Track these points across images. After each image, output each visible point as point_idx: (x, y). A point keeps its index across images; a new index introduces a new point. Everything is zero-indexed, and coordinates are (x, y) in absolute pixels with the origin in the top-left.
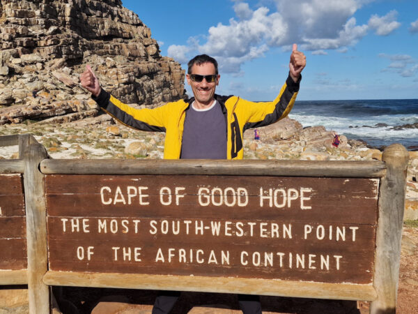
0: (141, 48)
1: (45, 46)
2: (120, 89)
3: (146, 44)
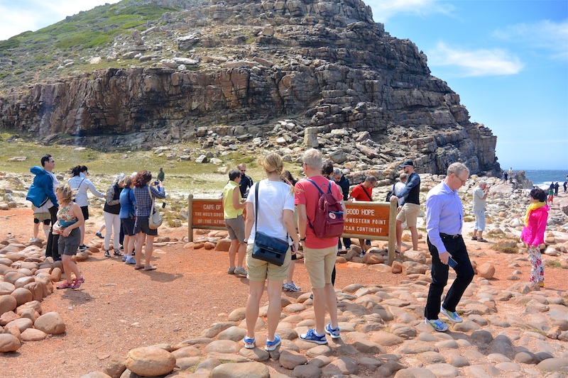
0: (447, 116)
1: (353, 120)
2: (418, 159)
3: (454, 111)
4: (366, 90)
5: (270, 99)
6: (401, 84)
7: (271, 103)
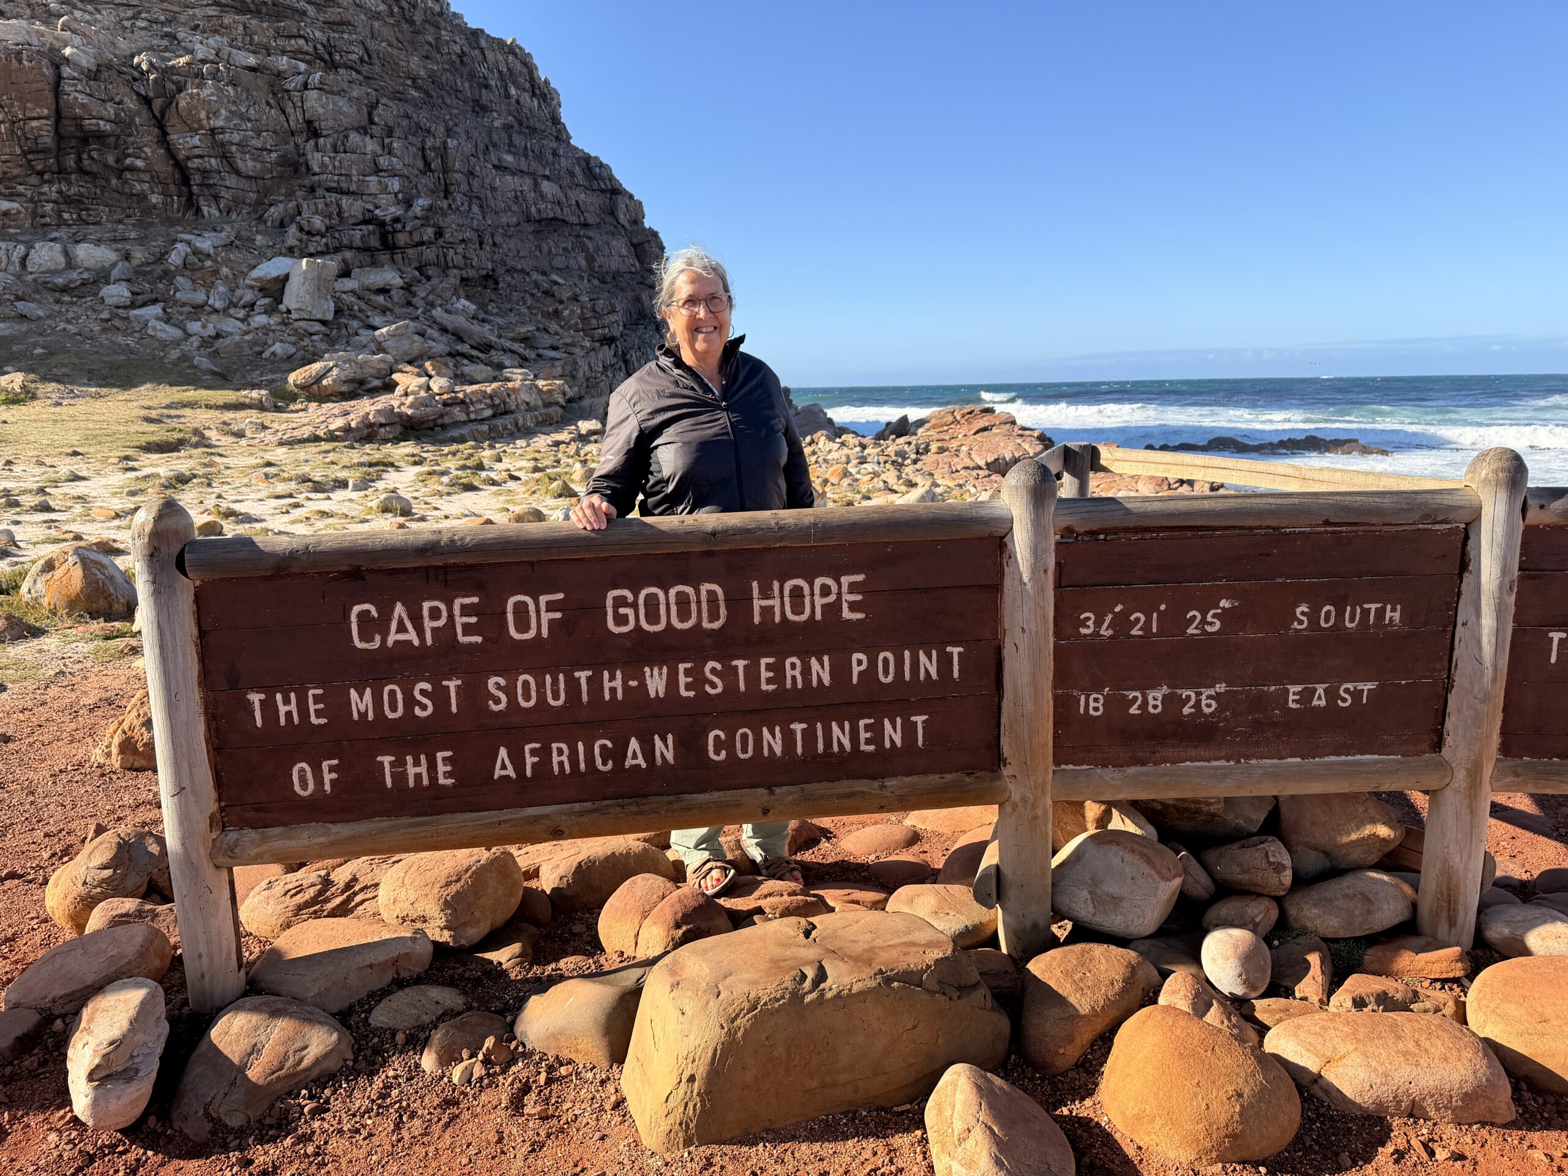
1: (407, 246)
3: (635, 240)
4: (427, 164)
5: (140, 163)
6: (509, 158)
7: (146, 177)
